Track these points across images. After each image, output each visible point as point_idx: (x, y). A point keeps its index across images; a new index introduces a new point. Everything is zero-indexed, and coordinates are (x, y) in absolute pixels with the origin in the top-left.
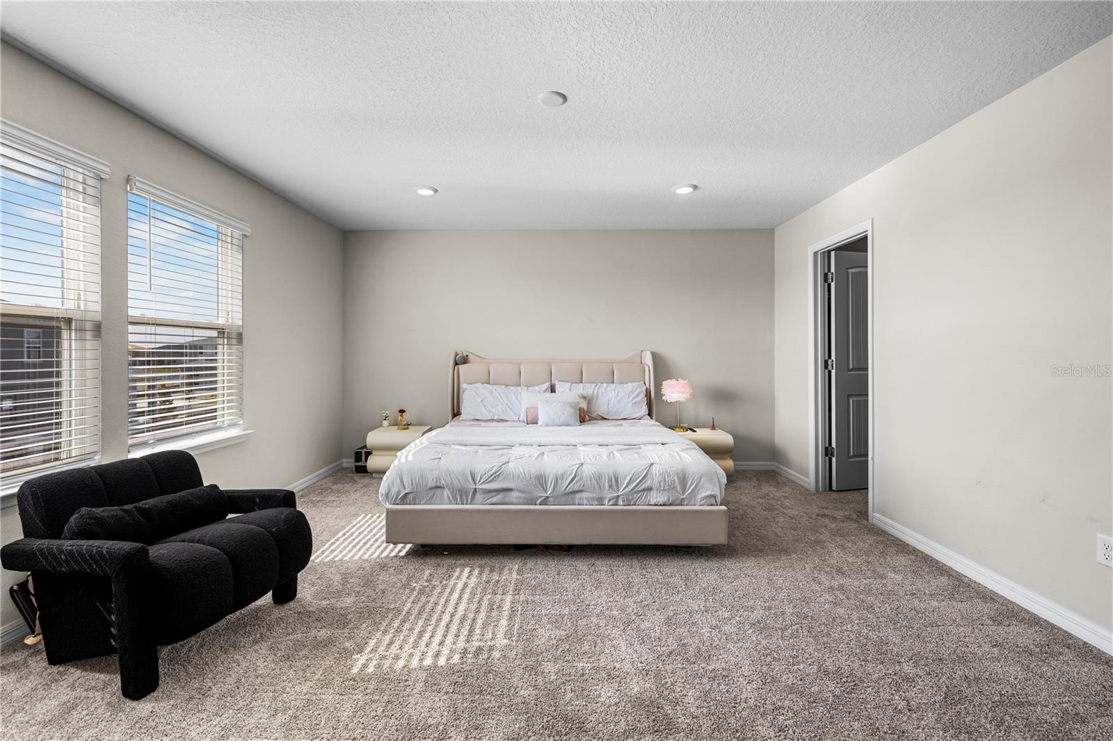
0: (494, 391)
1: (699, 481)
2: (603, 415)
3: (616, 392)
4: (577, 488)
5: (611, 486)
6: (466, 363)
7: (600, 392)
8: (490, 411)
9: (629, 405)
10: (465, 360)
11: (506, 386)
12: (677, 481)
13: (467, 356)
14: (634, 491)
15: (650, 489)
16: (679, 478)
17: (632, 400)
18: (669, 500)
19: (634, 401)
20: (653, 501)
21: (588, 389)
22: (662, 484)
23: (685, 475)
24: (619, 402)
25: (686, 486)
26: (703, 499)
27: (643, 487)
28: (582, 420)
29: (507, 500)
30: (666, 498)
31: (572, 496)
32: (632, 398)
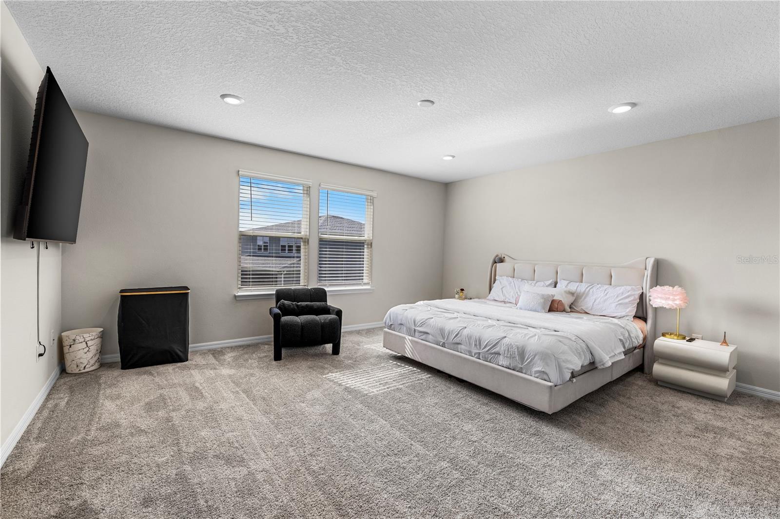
0: (512, 282)
1: (535, 357)
2: (586, 310)
3: (606, 292)
4: (458, 342)
5: (476, 345)
6: (502, 262)
7: (591, 291)
8: (504, 295)
9: (614, 305)
10: (501, 260)
11: (522, 280)
12: (516, 353)
13: (504, 257)
14: (489, 352)
15: (498, 354)
16: (518, 352)
17: (619, 301)
18: (510, 364)
19: (620, 302)
20: (500, 363)
21: (582, 288)
22: (506, 352)
23: (524, 350)
24: (605, 301)
25: (524, 359)
26: (537, 372)
27: (494, 351)
28: (551, 310)
29: (427, 339)
30: (508, 363)
31: (456, 345)
32: (618, 300)
